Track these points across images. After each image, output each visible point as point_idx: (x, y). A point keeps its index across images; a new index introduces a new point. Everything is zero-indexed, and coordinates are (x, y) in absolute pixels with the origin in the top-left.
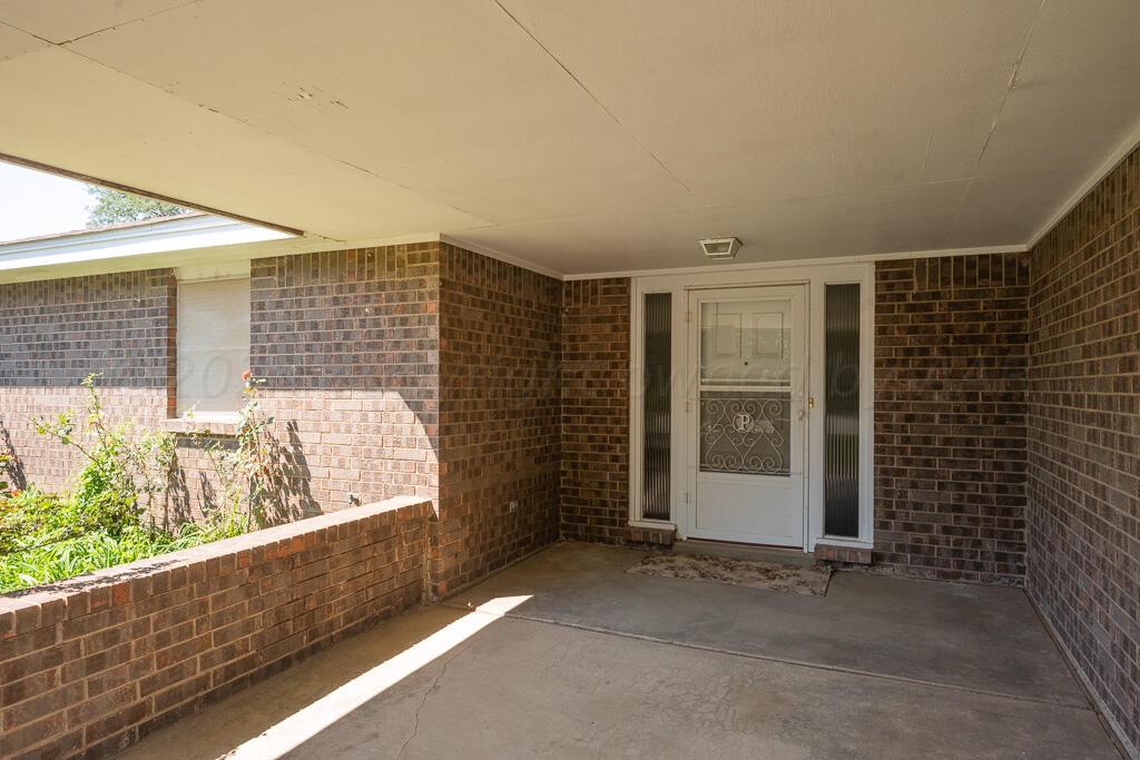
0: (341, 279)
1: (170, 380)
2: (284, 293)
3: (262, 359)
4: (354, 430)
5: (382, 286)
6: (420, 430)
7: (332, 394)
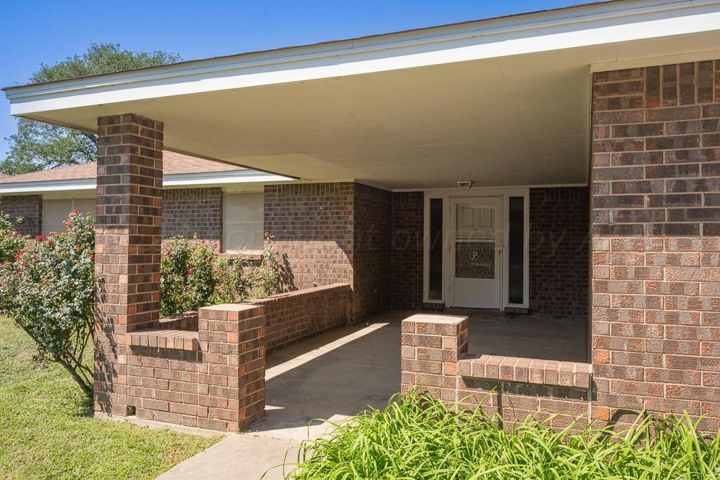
0: (309, 195)
1: (220, 236)
2: (280, 200)
3: (270, 228)
4: (315, 256)
5: (328, 199)
6: (345, 257)
7: (305, 242)
